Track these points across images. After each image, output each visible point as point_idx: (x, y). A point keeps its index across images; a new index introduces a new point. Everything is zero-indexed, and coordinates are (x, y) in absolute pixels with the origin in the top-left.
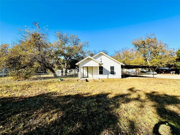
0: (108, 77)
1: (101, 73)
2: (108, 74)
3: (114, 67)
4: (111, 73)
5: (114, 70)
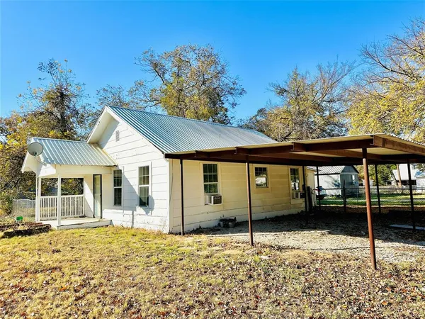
0: (133, 222)
1: (118, 198)
2: (134, 209)
4: (141, 203)
5: (150, 185)
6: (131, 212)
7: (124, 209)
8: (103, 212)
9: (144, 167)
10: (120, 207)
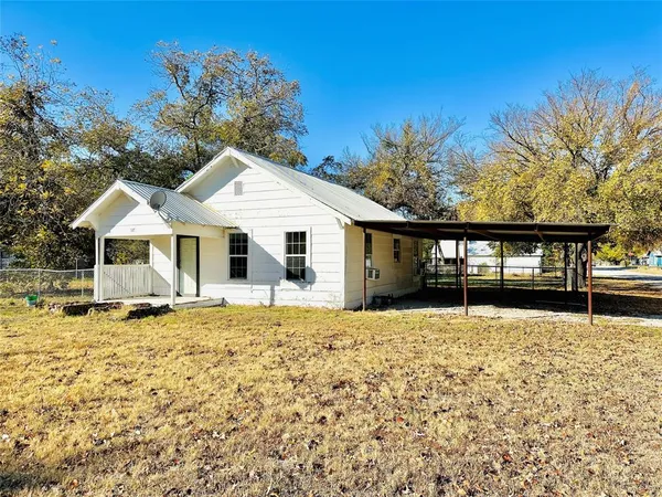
0: (272, 299)
1: (238, 270)
2: (274, 283)
3: (303, 235)
4: (291, 276)
5: (307, 256)
6: (269, 287)
7: (252, 283)
8: (201, 288)
9: (296, 234)
10: (244, 281)
